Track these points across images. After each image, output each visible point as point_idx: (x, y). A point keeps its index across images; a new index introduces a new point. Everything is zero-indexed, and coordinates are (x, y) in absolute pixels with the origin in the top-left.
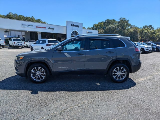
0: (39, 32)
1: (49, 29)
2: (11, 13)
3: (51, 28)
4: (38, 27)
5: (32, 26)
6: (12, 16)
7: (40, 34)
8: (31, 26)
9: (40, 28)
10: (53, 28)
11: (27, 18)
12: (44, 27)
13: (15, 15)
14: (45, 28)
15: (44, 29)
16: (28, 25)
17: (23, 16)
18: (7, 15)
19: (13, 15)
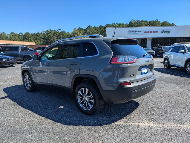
0: (148, 38)
1: (162, 32)
2: (133, 20)
3: (165, 31)
4: (146, 32)
5: (140, 31)
6: (134, 23)
7: (150, 40)
8: (138, 31)
9: (149, 33)
10: (168, 30)
11: (149, 23)
12: (155, 31)
13: (138, 21)
14: (157, 32)
15: (155, 33)
16: (135, 32)
17: (146, 21)
18: (130, 23)
19: (136, 21)
